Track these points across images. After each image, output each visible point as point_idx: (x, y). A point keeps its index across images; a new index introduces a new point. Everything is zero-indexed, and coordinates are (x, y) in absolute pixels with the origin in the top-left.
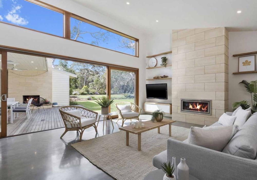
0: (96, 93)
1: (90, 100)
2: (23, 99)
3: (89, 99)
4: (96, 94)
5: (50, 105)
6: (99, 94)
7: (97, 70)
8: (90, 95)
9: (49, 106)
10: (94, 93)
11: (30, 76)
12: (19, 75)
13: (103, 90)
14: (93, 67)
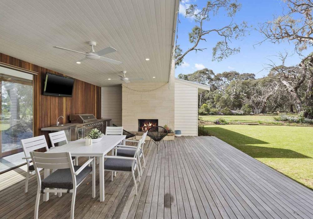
0: (218, 113)
1: (219, 124)
2: (139, 124)
3: (216, 123)
4: (219, 115)
5: (171, 135)
6: (222, 114)
7: (216, 85)
8: (211, 115)
9: (171, 137)
10: (216, 113)
11: (147, 91)
12: (134, 90)
13: (228, 109)
14: (210, 81)
